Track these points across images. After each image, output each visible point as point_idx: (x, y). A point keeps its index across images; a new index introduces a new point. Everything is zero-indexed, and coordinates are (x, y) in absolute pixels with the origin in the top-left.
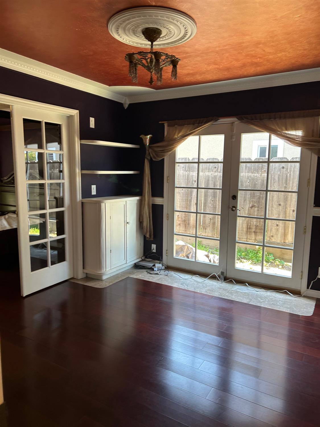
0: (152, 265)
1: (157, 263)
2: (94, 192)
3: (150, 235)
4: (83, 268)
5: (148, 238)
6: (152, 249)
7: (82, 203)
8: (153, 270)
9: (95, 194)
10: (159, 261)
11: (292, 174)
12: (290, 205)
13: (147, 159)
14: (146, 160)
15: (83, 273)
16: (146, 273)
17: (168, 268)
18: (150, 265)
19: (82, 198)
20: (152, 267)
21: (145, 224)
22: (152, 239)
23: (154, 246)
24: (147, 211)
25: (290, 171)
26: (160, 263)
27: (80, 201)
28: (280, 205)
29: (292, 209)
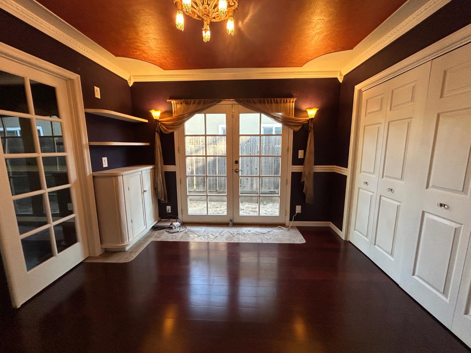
0: (170, 224)
1: (174, 222)
2: (105, 164)
3: (165, 199)
4: (101, 244)
5: (162, 201)
6: (167, 210)
7: (94, 177)
8: (172, 228)
9: (107, 166)
10: (175, 220)
11: (254, 145)
12: (254, 165)
13: (158, 132)
14: (156, 133)
15: (101, 248)
16: (167, 233)
17: (184, 224)
18: (168, 224)
19: (92, 172)
20: (170, 226)
21: (159, 189)
22: (167, 202)
23: (169, 208)
24: (160, 177)
25: (253, 143)
26: (176, 222)
27: (90, 175)
28: (248, 165)
29: (256, 167)
